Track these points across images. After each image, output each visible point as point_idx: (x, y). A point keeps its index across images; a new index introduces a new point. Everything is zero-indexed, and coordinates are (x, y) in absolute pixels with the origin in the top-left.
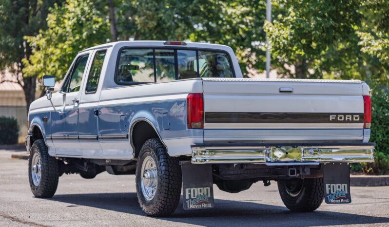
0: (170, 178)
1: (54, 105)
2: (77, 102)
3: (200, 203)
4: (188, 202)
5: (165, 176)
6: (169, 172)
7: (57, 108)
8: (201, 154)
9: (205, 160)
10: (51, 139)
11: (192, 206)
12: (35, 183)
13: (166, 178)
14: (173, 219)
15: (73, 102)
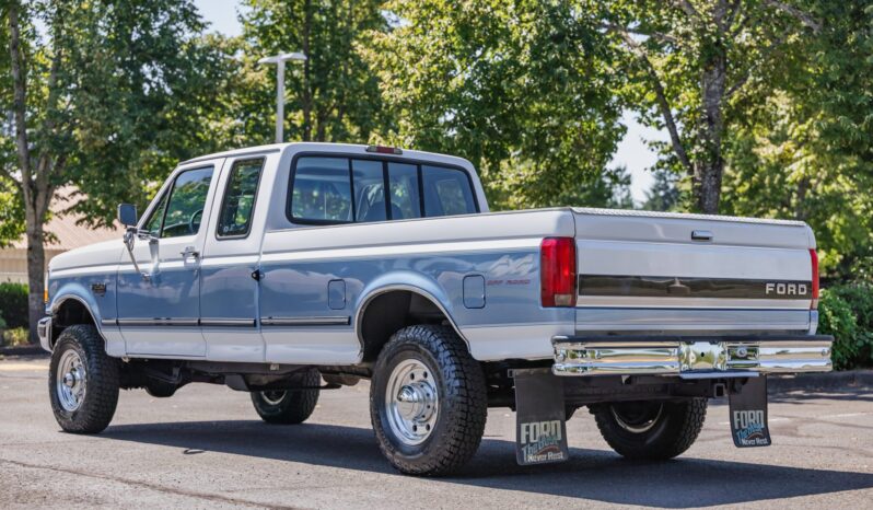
0: (470, 403)
1: (136, 260)
2: (196, 255)
3: (545, 452)
4: (524, 449)
5: (459, 399)
6: (468, 390)
7: (141, 267)
8: (573, 357)
9: (586, 368)
10: (118, 324)
11: (531, 459)
12: (65, 405)
13: (462, 403)
14: (472, 481)
15: (181, 256)
